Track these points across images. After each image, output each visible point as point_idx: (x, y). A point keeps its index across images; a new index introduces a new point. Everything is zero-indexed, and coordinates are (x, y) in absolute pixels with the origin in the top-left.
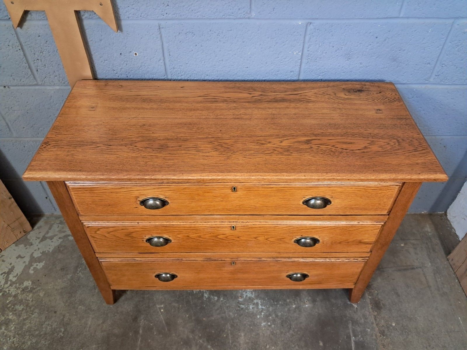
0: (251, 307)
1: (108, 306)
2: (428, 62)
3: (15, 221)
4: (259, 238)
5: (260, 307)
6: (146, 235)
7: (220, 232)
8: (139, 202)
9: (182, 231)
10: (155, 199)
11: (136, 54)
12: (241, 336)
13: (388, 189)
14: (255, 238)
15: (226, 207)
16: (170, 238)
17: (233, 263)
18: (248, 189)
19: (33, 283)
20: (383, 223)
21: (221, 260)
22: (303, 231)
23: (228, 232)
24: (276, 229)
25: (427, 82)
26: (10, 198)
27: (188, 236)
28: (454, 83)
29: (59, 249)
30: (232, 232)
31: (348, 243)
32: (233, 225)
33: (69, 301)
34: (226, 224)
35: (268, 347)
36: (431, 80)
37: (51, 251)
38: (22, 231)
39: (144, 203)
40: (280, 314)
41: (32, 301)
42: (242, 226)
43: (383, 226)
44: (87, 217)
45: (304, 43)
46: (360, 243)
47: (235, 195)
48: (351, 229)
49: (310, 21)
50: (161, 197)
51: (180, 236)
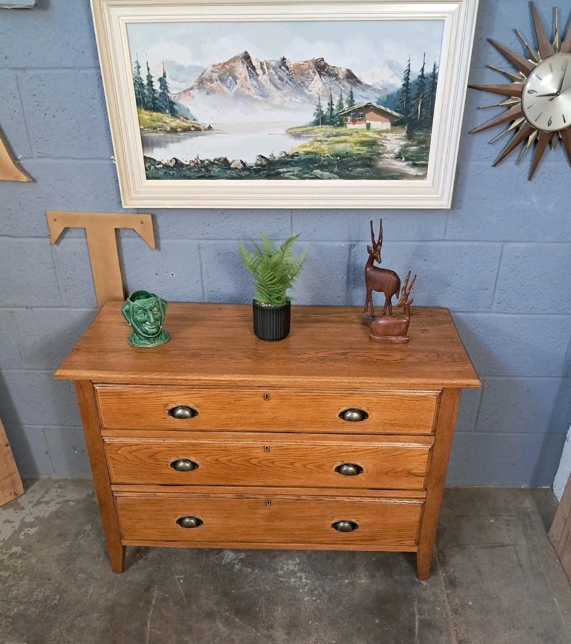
0: (293, 580)
1: (115, 574)
2: (485, 288)
3: (7, 477)
4: (296, 465)
5: (304, 580)
6: (171, 457)
7: (253, 454)
8: (167, 412)
9: (211, 452)
10: (184, 408)
11: (172, 275)
12: (277, 610)
13: (426, 400)
14: (292, 464)
15: (259, 420)
16: (198, 462)
17: (268, 502)
18: (281, 398)
19: (23, 548)
20: (430, 447)
21: (255, 498)
22: (343, 454)
23: (261, 454)
24: (312, 452)
25: (489, 310)
26: (7, 445)
27: (217, 460)
28: (520, 311)
29: (56, 515)
30: (266, 454)
31: (396, 473)
32: (267, 445)
33: (67, 569)
34: (260, 444)
35: (310, 622)
36: (494, 308)
37: (46, 516)
38: (12, 492)
39: (172, 412)
40: (328, 589)
41: (22, 567)
42: (276, 447)
43: (431, 450)
44: (110, 431)
45: (349, 265)
46: (410, 474)
47: (267, 404)
48: (396, 453)
49: (353, 243)
50: (191, 405)
51: (208, 459)
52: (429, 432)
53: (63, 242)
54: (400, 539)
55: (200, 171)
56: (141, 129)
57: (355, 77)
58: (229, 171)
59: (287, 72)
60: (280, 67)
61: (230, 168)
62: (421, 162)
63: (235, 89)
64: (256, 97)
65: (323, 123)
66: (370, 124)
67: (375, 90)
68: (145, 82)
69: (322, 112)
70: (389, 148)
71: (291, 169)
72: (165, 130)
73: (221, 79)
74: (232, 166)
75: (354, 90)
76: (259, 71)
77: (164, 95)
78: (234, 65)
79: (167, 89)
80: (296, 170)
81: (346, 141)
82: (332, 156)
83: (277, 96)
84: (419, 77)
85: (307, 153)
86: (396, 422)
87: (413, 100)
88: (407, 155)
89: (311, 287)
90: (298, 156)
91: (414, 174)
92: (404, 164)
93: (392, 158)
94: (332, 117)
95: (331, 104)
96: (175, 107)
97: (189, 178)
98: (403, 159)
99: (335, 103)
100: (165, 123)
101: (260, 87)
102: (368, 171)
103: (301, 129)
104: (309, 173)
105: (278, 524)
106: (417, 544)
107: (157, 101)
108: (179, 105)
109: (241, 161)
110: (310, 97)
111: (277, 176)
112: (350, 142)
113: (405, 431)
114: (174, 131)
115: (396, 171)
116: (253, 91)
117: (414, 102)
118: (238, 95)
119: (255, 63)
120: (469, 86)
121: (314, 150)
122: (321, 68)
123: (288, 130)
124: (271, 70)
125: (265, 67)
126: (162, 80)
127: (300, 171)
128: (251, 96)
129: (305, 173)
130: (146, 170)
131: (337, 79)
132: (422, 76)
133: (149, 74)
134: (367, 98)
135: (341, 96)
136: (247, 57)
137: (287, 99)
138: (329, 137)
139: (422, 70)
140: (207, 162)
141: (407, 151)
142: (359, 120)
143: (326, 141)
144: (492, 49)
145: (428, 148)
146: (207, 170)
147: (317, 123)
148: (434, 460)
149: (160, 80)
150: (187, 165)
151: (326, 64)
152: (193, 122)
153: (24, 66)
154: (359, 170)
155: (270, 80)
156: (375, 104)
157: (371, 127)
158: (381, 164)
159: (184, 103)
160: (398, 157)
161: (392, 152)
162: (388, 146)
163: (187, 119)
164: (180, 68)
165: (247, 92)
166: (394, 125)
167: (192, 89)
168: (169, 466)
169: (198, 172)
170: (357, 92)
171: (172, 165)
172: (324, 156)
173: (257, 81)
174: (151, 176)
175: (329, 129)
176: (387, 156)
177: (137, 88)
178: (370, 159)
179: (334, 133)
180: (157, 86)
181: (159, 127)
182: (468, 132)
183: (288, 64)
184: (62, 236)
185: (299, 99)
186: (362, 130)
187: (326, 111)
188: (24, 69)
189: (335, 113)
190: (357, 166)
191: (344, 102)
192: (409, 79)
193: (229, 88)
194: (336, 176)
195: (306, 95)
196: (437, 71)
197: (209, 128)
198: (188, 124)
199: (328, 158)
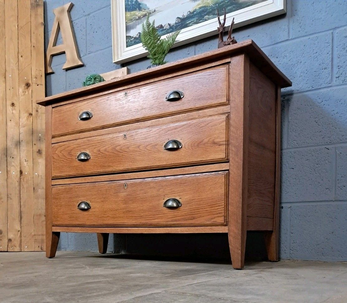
4: (141, 147)
7: (118, 142)
8: (79, 117)
10: (85, 113)
14: (139, 147)
16: (90, 154)
20: (227, 115)
22: (168, 133)
23: (122, 141)
27: (99, 151)
30: (124, 141)
36: (334, 82)
42: (130, 134)
46: (214, 143)
51: (95, 151)
52: (225, 100)
56: (126, 22)
61: (163, 30)
71: (193, 20)
72: (136, 19)
74: (164, 28)
77: (136, 1)
80: (195, 19)
82: (214, 5)
85: (200, 8)
86: (202, 96)
90: (196, 11)
96: (141, 6)
100: (137, 15)
102: (234, 7)
104: (202, 19)
105: (131, 206)
106: (227, 223)
107: (133, 6)
108: (142, 4)
109: (169, 24)
114: (139, 18)
121: (204, 5)
127: (197, 19)
129: (200, 20)
130: (127, 43)
152: (148, 10)
153: (89, 13)
158: (241, 0)
163: (145, 10)
168: (76, 159)
171: (138, 37)
172: (209, 7)
174: (128, 45)
177: (126, 3)
181: (134, 18)
190: (227, 6)
194: (216, 16)
197: (154, 11)
198: (146, 12)
199: (212, 7)
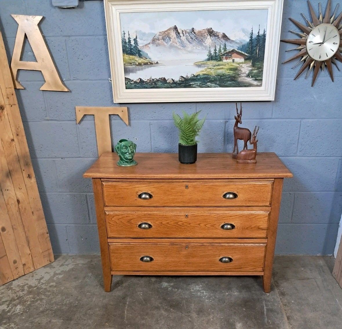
1: (106, 293)
2: (293, 143)
3: (46, 251)
4: (201, 225)
5: (205, 294)
6: (138, 222)
7: (179, 219)
8: (138, 196)
9: (159, 218)
10: (145, 193)
11: (136, 139)
12: (192, 305)
13: (266, 186)
14: (199, 224)
15: (183, 200)
16: (152, 224)
17: (187, 247)
18: (194, 187)
19: (56, 283)
20: (269, 213)
21: (180, 245)
22: (225, 218)
23: (184, 219)
24: (209, 217)
25: (295, 155)
26: (47, 233)
27: (162, 223)
28: (311, 155)
29: (72, 270)
30: (186, 219)
31: (251, 228)
32: (187, 214)
33: (80, 291)
34: (183, 214)
35: (209, 310)
36: (298, 154)
37: (67, 270)
38: (49, 259)
39: (140, 196)
40: (218, 297)
41: (57, 291)
42: (191, 215)
43: (269, 214)
44: (108, 208)
45: (225, 132)
46: (259, 228)
47: (187, 191)
48: (251, 217)
49: (227, 120)
50: (149, 192)
51: (157, 222)
52: (268, 204)
53: (83, 122)
54: (254, 267)
55: (152, 84)
56: (124, 64)
57: (227, 37)
58: (166, 84)
59: (195, 35)
60: (191, 33)
61: (166, 83)
62: (259, 78)
63: (170, 44)
64: (179, 47)
65: (212, 60)
66: (234, 59)
67: (236, 43)
68: (127, 41)
69: (211, 54)
70: (243, 72)
71: (196, 83)
72: (136, 64)
73: (163, 39)
74: (168, 82)
75: (226, 43)
76: (181, 35)
77: (136, 47)
78: (169, 32)
79: (137, 44)
80: (198, 83)
81: (222, 68)
82: (216, 76)
83: (190, 47)
84: (257, 36)
85: (204, 75)
86: (252, 199)
87: (254, 47)
88: (252, 75)
89: (206, 144)
90: (199, 76)
91: (256, 84)
92: (251, 79)
93: (245, 76)
94: (216, 56)
95: (215, 50)
96: (141, 53)
97: (147, 88)
98: (251, 77)
99: (218, 49)
100: (136, 61)
101: (182, 43)
102: (233, 83)
103: (201, 63)
104: (205, 85)
105: (191, 260)
106: (263, 271)
107: (132, 50)
108: (143, 52)
109: (172, 79)
110: (206, 47)
111: (190, 86)
112: (225, 69)
113: (256, 204)
114: (140, 64)
115: (247, 83)
116: (178, 44)
117: (255, 48)
118: (171, 46)
119: (179, 31)
120: (281, 41)
121: (207, 73)
122: (211, 32)
123: (195, 63)
124: (187, 34)
125: (184, 32)
126: (135, 40)
127: (201, 83)
128: (177, 47)
129: (203, 85)
130: (126, 84)
131: (218, 38)
132: (258, 36)
133: (129, 37)
134: (232, 47)
135: (220, 46)
136: (176, 28)
137: (195, 48)
138: (214, 66)
139: (259, 33)
140: (155, 80)
141: (252, 73)
142: (229, 58)
143: (213, 68)
144: (291, 23)
145: (262, 71)
146: (155, 84)
147: (208, 60)
148: (271, 221)
149: (134, 40)
150: (146, 82)
151: (213, 31)
152: (149, 60)
153: (69, 35)
154: (229, 82)
155: (186, 39)
156: (236, 50)
157: (235, 61)
158: (240, 79)
159: (145, 51)
160: (248, 76)
161: (245, 73)
162: (243, 70)
163: (146, 58)
164: (144, 34)
165: (175, 44)
166: (246, 60)
167: (149, 44)
168: (138, 227)
169: (151, 85)
170: (228, 44)
171: (138, 81)
172: (212, 76)
173: (180, 39)
174: (128, 87)
175: (214, 62)
176: (243, 75)
177: (123, 44)
178: (234, 77)
179: (217, 65)
180: (132, 43)
181: (133, 63)
182: (282, 63)
183: (195, 31)
184: (82, 120)
185: (200, 48)
186: (230, 63)
187: (213, 53)
188: (69, 36)
189: (217, 54)
190: (228, 81)
191: (222, 49)
192: (252, 37)
193: (167, 43)
194: (218, 86)
195: (203, 46)
196: (265, 33)
197: (157, 63)
198: (147, 61)
199: (214, 77)
